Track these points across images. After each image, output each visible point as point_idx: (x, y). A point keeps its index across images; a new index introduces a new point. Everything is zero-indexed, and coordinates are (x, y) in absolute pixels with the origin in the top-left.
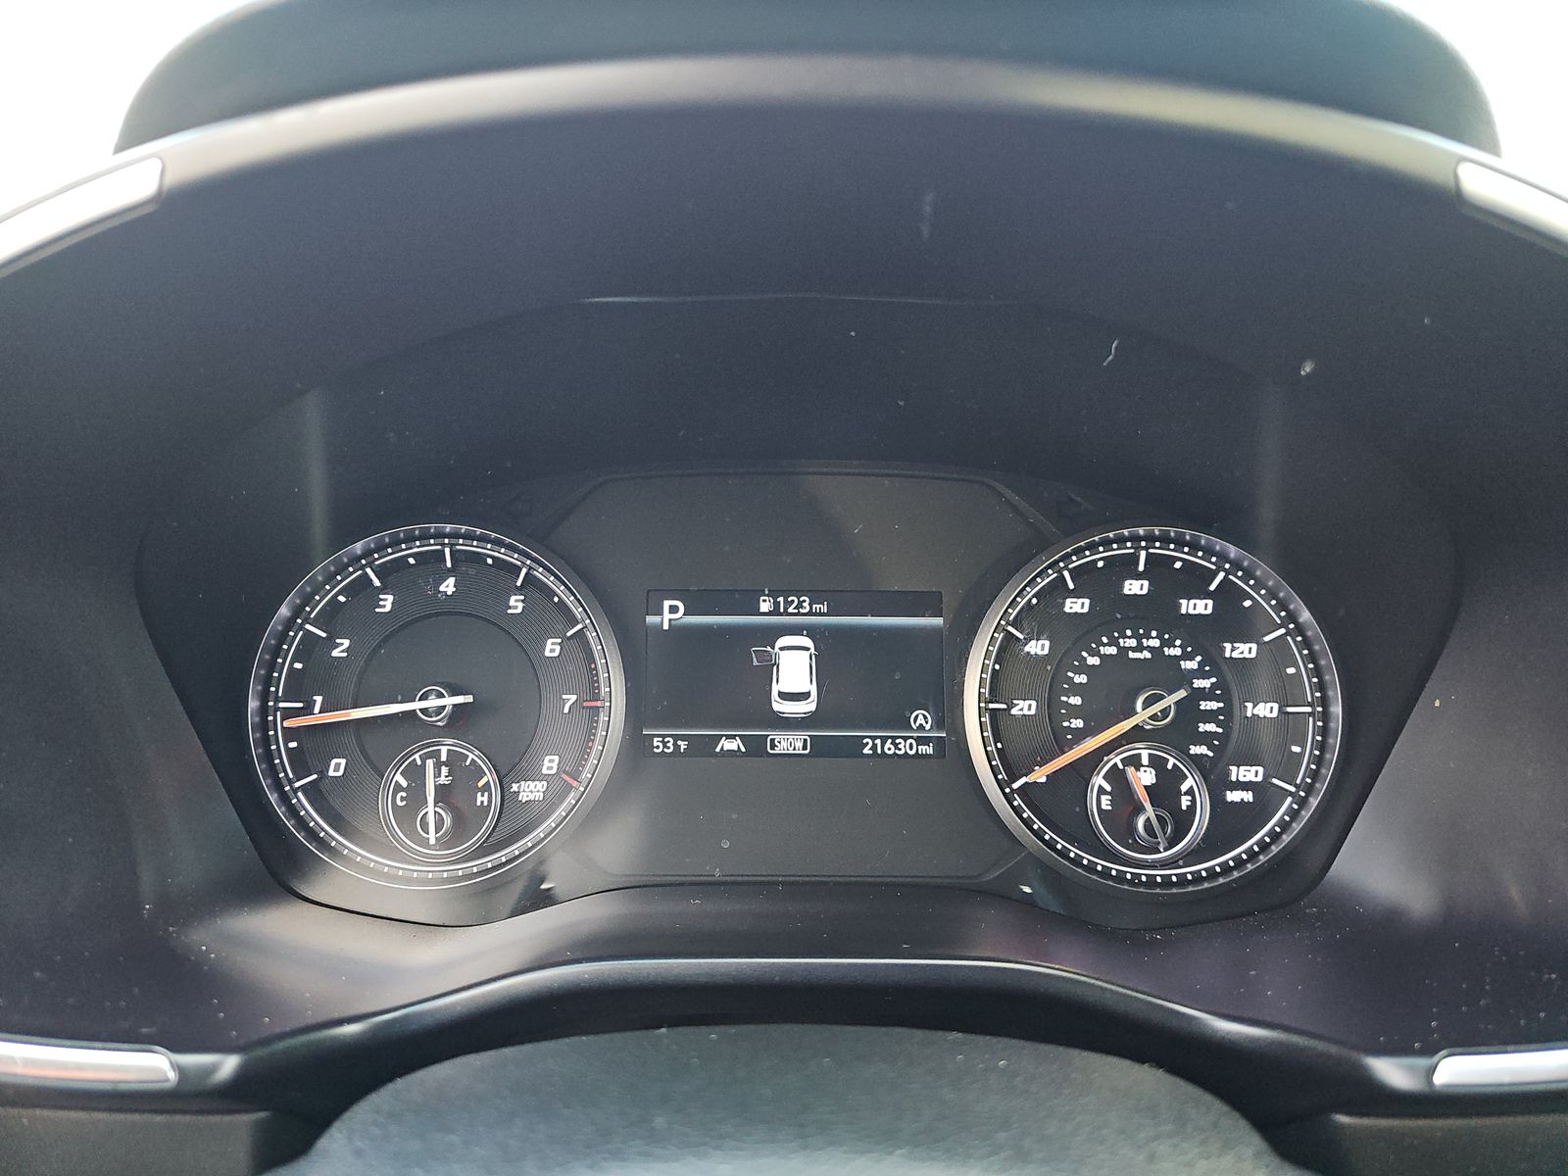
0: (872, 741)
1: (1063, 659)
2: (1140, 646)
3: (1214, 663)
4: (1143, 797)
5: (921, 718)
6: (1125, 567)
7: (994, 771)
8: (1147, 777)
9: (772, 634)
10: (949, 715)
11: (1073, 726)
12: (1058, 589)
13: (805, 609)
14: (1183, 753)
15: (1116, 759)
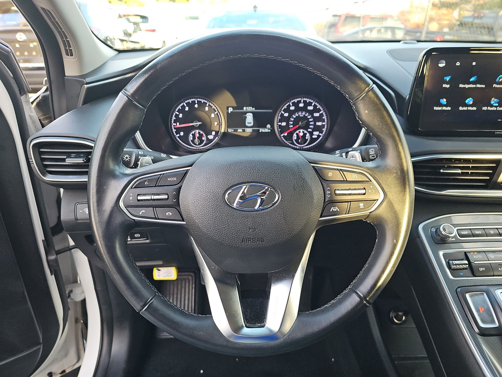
0: (261, 130)
1: (290, 116)
2: (301, 114)
3: (313, 117)
4: (300, 137)
5: (269, 126)
6: (300, 102)
7: (279, 133)
8: (301, 134)
9: (246, 113)
10: (272, 126)
11: (282, 125)
12: (289, 106)
13: (250, 109)
14: (307, 131)
15: (297, 132)
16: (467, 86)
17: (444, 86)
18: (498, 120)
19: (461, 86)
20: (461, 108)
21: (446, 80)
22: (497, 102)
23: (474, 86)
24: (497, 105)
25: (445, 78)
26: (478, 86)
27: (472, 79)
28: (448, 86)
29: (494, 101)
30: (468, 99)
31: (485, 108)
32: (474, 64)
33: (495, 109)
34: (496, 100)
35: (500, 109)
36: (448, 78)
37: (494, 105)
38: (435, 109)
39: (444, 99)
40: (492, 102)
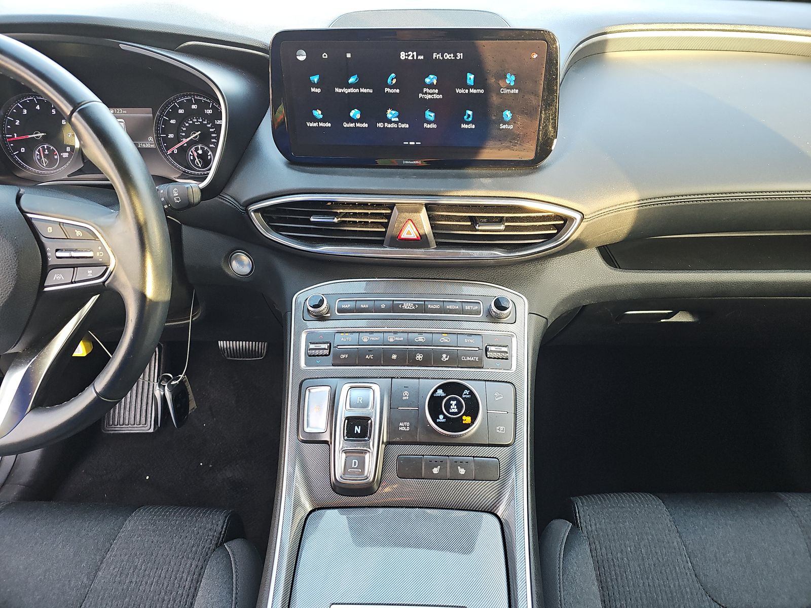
1: (180, 124)
2: (197, 121)
5: (151, 139)
6: (191, 102)
8: (201, 152)
12: (175, 107)
13: (121, 113)
14: (209, 147)
15: (193, 148)
16: (347, 91)
17: (313, 90)
18: (404, 143)
19: (337, 90)
20: (346, 125)
21: (314, 81)
22: (396, 116)
23: (357, 90)
24: (397, 119)
25: (312, 78)
26: (363, 90)
27: (352, 80)
28: (318, 91)
29: (391, 114)
30: (353, 111)
31: (380, 125)
32: (349, 55)
33: (395, 126)
34: (393, 112)
35: (403, 127)
36: (315, 79)
37: (393, 120)
38: (308, 125)
39: (318, 110)
40: (389, 116)
